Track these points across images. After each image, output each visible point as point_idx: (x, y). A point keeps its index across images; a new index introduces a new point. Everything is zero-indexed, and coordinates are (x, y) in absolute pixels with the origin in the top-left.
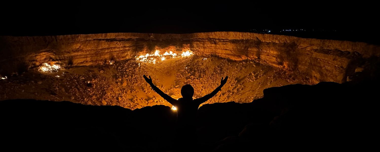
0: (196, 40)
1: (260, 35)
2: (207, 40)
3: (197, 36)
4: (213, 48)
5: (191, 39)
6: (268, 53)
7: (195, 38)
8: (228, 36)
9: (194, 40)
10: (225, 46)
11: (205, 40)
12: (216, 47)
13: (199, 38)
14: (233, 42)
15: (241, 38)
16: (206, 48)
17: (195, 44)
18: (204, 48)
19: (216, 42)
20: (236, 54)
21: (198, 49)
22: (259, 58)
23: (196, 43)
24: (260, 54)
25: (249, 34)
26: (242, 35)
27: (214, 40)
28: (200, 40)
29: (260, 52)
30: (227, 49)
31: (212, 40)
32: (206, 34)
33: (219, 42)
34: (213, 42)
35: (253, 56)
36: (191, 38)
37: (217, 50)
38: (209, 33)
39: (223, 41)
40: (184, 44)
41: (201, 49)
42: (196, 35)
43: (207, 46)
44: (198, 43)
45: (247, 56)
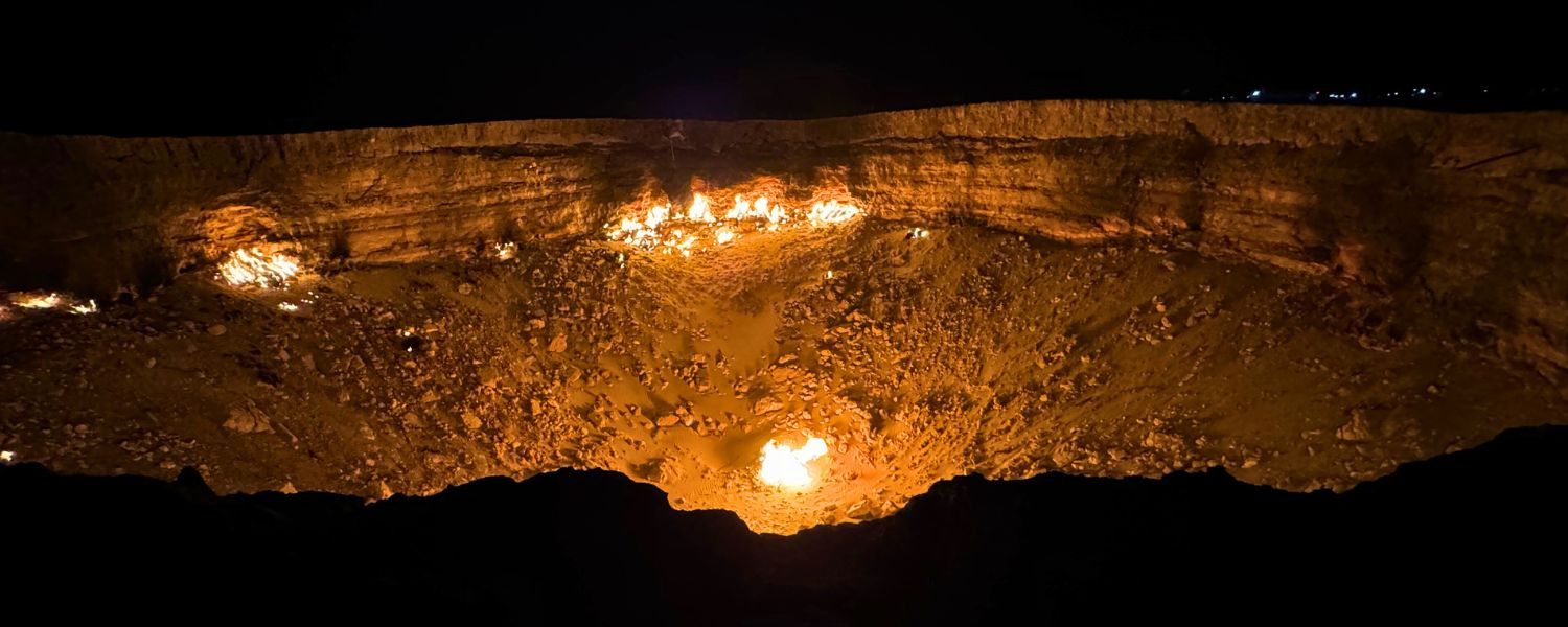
0: (878, 145)
1: (1208, 108)
2: (930, 146)
3: (881, 129)
4: (958, 181)
5: (852, 142)
6: (1249, 200)
7: (872, 137)
8: (1036, 122)
9: (867, 145)
10: (1017, 171)
11: (921, 144)
12: (973, 175)
13: (891, 135)
14: (1061, 149)
15: (1102, 128)
16: (927, 183)
17: (870, 165)
18: (917, 182)
19: (975, 154)
20: (1074, 209)
21: (886, 188)
22: (1195, 226)
23: (878, 158)
24: (1202, 209)
25: (1147, 107)
26: (1109, 115)
27: (967, 144)
28: (899, 146)
29: (1203, 196)
30: (1031, 184)
31: (957, 142)
32: (925, 115)
33: (987, 152)
34: (962, 155)
35: (1161, 215)
36: (857, 138)
37: (979, 191)
38: (941, 110)
39: (1007, 146)
40: (821, 165)
41: (902, 189)
42: (877, 125)
43: (932, 176)
44: (888, 158)
45: (1132, 218)
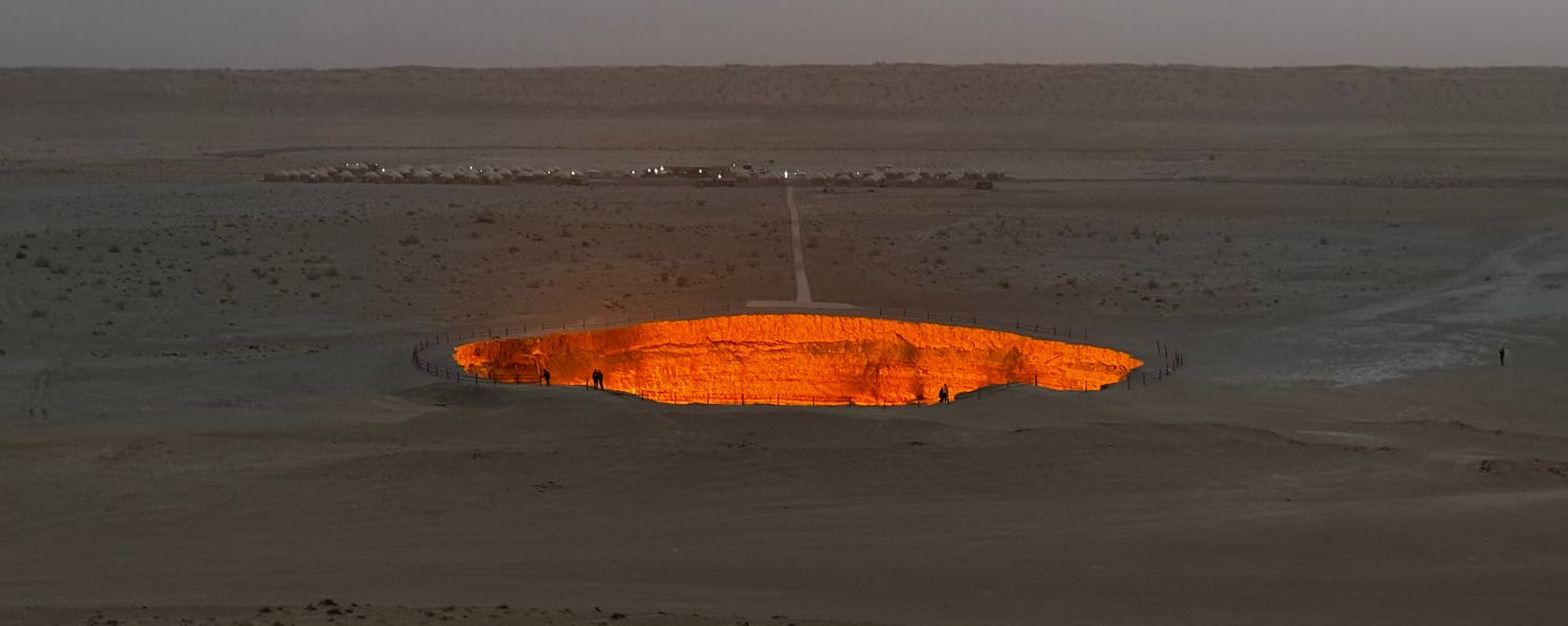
0: (656, 350)
1: (907, 325)
2: (704, 350)
3: (657, 336)
4: (733, 377)
5: (633, 348)
6: (949, 379)
7: (649, 344)
8: (786, 331)
9: (644, 351)
10: (782, 367)
11: (695, 349)
12: (744, 372)
13: (667, 341)
14: (814, 350)
15: (838, 336)
16: (705, 380)
17: (653, 367)
18: (697, 380)
19: (740, 355)
20: (829, 392)
21: (668, 387)
22: (920, 397)
23: (662, 361)
24: (922, 386)
25: (866, 322)
26: (843, 327)
27: (731, 347)
28: (676, 350)
29: (921, 378)
30: (794, 377)
31: (723, 346)
32: (697, 324)
33: (751, 353)
34: (731, 357)
35: (897, 392)
36: (635, 344)
37: (751, 385)
38: (708, 321)
39: (768, 348)
40: (614, 371)
41: (684, 387)
42: (652, 334)
43: (709, 374)
44: (672, 361)
45: (876, 395)
